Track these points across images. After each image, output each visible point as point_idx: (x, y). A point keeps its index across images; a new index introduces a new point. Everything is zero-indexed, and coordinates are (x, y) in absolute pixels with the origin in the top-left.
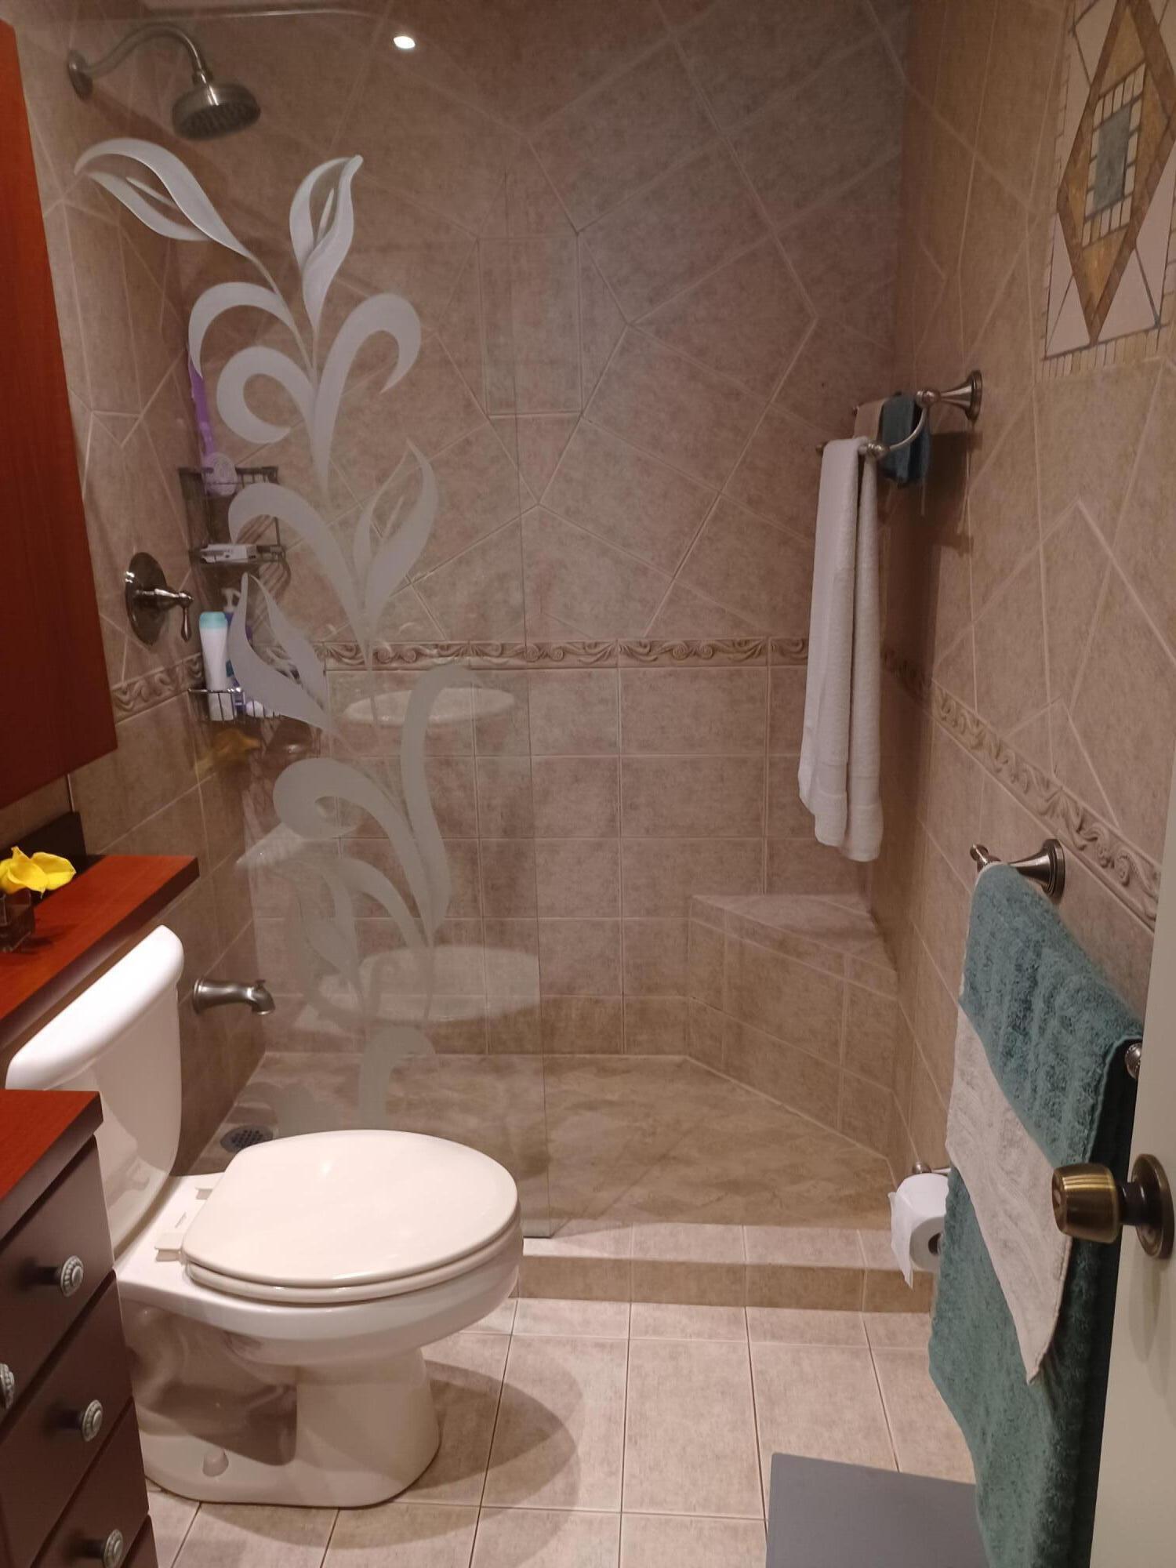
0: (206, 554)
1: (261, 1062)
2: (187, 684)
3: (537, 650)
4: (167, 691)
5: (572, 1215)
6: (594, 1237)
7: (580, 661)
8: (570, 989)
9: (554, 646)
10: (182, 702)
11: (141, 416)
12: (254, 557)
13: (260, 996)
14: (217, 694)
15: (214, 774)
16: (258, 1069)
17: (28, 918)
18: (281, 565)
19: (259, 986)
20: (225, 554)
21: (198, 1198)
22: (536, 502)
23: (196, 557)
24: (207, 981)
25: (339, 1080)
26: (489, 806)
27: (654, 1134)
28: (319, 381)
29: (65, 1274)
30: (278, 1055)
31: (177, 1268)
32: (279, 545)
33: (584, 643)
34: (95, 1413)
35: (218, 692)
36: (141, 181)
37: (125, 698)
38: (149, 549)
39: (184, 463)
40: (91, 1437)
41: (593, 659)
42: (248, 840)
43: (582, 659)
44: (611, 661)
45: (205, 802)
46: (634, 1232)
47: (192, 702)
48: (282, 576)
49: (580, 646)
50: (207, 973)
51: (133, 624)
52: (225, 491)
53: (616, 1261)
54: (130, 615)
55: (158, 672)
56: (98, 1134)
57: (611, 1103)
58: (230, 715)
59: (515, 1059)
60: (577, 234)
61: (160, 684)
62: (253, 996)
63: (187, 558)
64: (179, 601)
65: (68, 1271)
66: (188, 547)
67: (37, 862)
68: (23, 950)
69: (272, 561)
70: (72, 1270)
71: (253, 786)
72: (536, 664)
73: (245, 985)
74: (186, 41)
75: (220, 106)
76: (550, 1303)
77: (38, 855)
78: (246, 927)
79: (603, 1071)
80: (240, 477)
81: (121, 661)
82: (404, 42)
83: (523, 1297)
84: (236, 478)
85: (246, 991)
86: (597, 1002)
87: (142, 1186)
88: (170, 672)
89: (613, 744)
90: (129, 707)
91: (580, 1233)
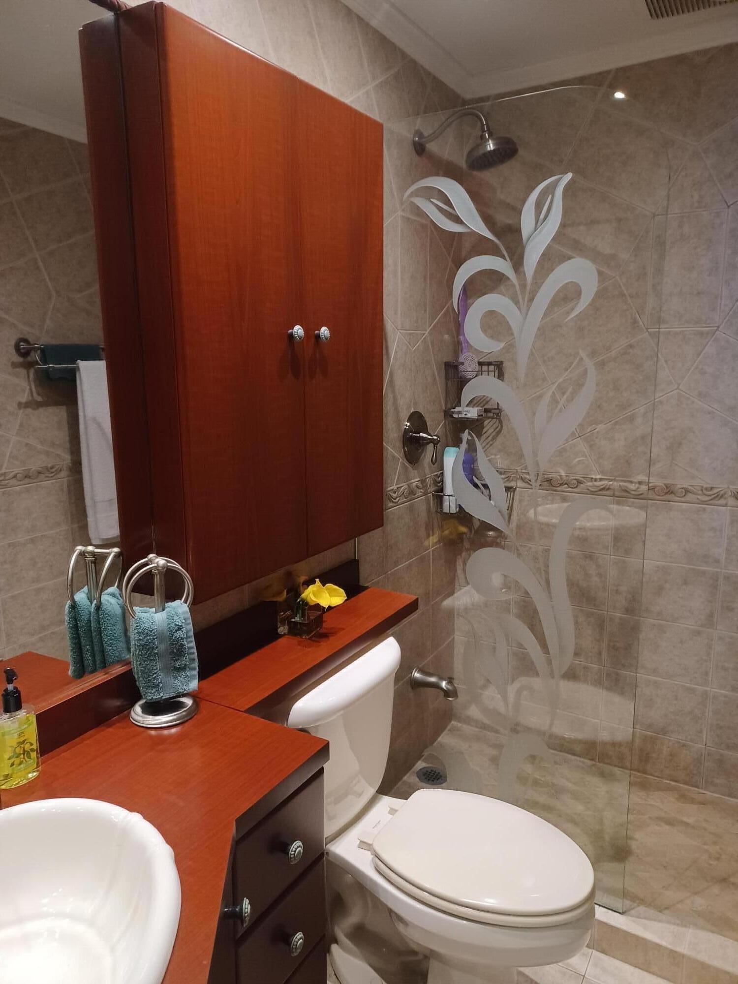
0: (453, 413)
1: (449, 727)
2: (432, 489)
3: (665, 488)
4: (419, 492)
5: (642, 901)
6: (657, 925)
7: (698, 499)
8: (664, 731)
9: (679, 486)
10: (428, 500)
11: (427, 333)
12: (482, 415)
13: (449, 687)
14: (448, 497)
15: (441, 544)
16: (446, 732)
17: (319, 621)
18: (497, 421)
19: (450, 681)
20: (465, 413)
21: (389, 813)
22: (676, 387)
23: (448, 414)
24: (422, 671)
25: (494, 752)
26: (617, 590)
27: (718, 859)
28: (527, 314)
29: (292, 851)
30: (459, 725)
31: (368, 855)
32: (498, 409)
33: (702, 487)
34: (299, 940)
35: (449, 496)
36: (438, 200)
37: (395, 495)
38: (421, 410)
39: (449, 358)
40: (295, 954)
41: (707, 498)
42: (457, 586)
43: (699, 497)
44: (722, 501)
45: (433, 559)
46: (690, 933)
47: (434, 500)
48: (497, 427)
49: (699, 488)
50: (420, 666)
51: (405, 452)
52: (469, 375)
53: (672, 951)
54: (404, 448)
55: (415, 481)
56: (326, 766)
57: (687, 824)
58: (454, 510)
59: (617, 771)
60: (729, 207)
61: (416, 488)
62: (446, 686)
63: (443, 414)
64: (432, 441)
65: (294, 849)
66: (444, 408)
67: (328, 589)
68: (313, 638)
69: (493, 418)
70: (296, 849)
71: (464, 554)
72: (664, 498)
73: (442, 679)
74: (480, 117)
75: (494, 150)
76: (617, 963)
77: (329, 585)
78: (450, 640)
79: (683, 797)
80: (480, 367)
81: (395, 474)
82: (619, 95)
83: (597, 950)
84: (477, 368)
85: (442, 682)
86: (684, 745)
87: (359, 795)
88: (423, 481)
89: (717, 561)
90: (397, 500)
91: (645, 918)
